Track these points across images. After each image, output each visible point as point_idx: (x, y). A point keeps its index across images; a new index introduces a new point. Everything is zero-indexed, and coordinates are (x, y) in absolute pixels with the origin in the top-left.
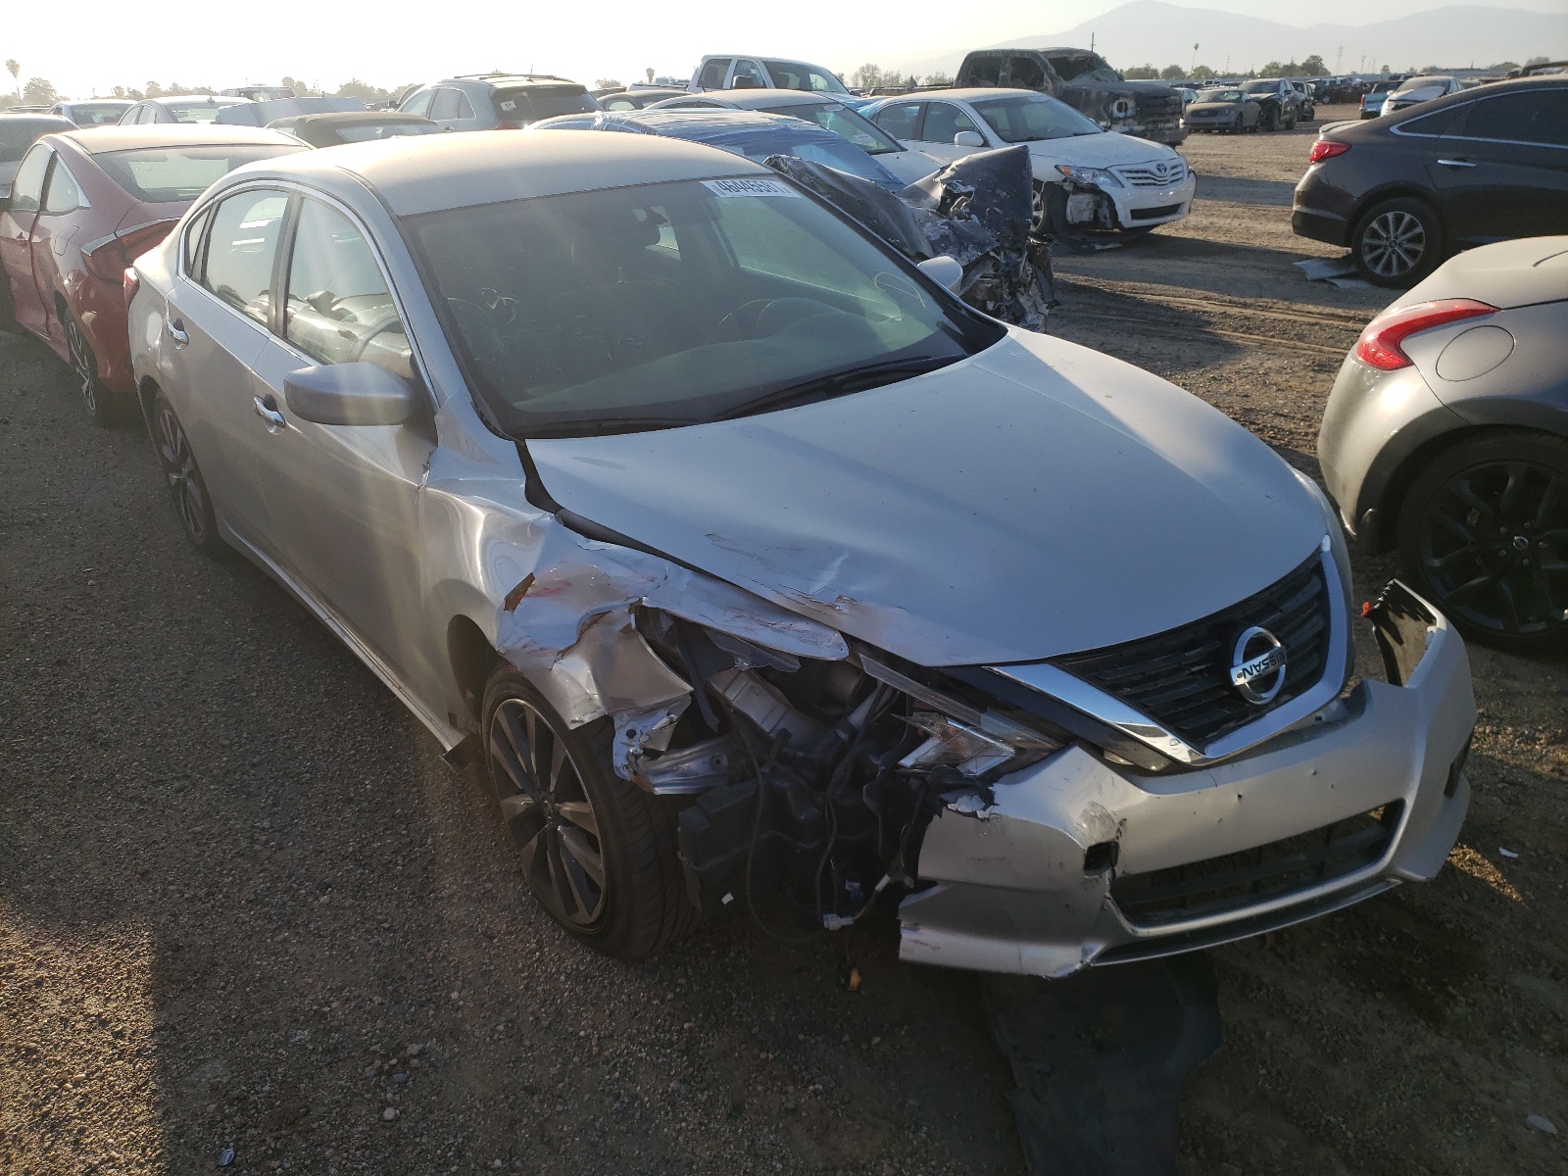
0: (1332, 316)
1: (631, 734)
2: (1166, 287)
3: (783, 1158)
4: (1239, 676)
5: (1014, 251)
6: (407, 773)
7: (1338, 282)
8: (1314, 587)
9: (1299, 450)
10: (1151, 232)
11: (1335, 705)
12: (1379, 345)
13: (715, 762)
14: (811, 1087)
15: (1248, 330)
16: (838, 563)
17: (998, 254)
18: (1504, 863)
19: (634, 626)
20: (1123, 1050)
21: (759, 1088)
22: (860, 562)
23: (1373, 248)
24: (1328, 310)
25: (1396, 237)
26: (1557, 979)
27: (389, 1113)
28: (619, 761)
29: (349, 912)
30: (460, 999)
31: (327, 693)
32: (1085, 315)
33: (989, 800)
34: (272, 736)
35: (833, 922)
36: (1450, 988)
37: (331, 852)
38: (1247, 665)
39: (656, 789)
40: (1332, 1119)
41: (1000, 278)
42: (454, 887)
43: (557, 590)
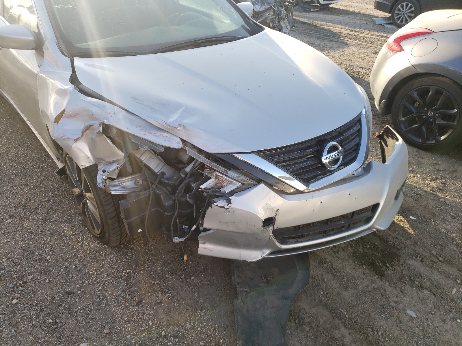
0: (382, 36)
1: (104, 171)
2: (332, 24)
3: (153, 320)
4: (325, 159)
5: (280, 7)
6: (49, 176)
7: (386, 25)
8: (357, 127)
9: (366, 79)
10: (330, 6)
11: (360, 169)
12: (394, 44)
13: (136, 183)
14: (167, 295)
15: (355, 39)
16: (180, 111)
17: (275, 7)
18: (411, 221)
19: (101, 131)
20: (276, 285)
21: (149, 294)
22: (189, 111)
23: (398, 14)
24: (382, 34)
25: (406, 11)
26: (422, 262)
27: (15, 301)
28: (99, 181)
29: (17, 226)
30: (50, 259)
31: (27, 147)
32: (304, 32)
33: (229, 202)
34: (4, 161)
35: (177, 240)
36: (387, 264)
37: (16, 203)
38: (328, 156)
39: (112, 192)
40: (342, 310)
41: (275, 16)
42: (57, 218)
43: (73, 116)
